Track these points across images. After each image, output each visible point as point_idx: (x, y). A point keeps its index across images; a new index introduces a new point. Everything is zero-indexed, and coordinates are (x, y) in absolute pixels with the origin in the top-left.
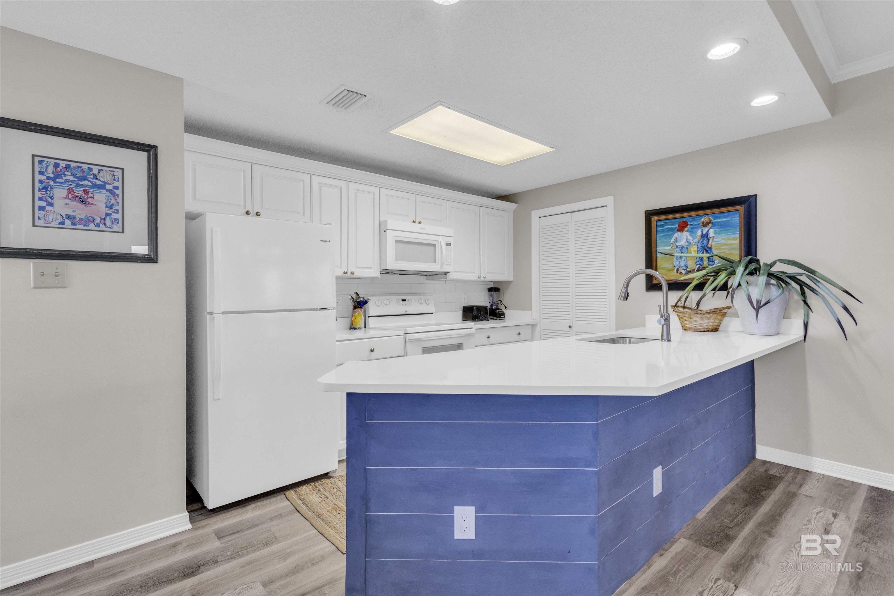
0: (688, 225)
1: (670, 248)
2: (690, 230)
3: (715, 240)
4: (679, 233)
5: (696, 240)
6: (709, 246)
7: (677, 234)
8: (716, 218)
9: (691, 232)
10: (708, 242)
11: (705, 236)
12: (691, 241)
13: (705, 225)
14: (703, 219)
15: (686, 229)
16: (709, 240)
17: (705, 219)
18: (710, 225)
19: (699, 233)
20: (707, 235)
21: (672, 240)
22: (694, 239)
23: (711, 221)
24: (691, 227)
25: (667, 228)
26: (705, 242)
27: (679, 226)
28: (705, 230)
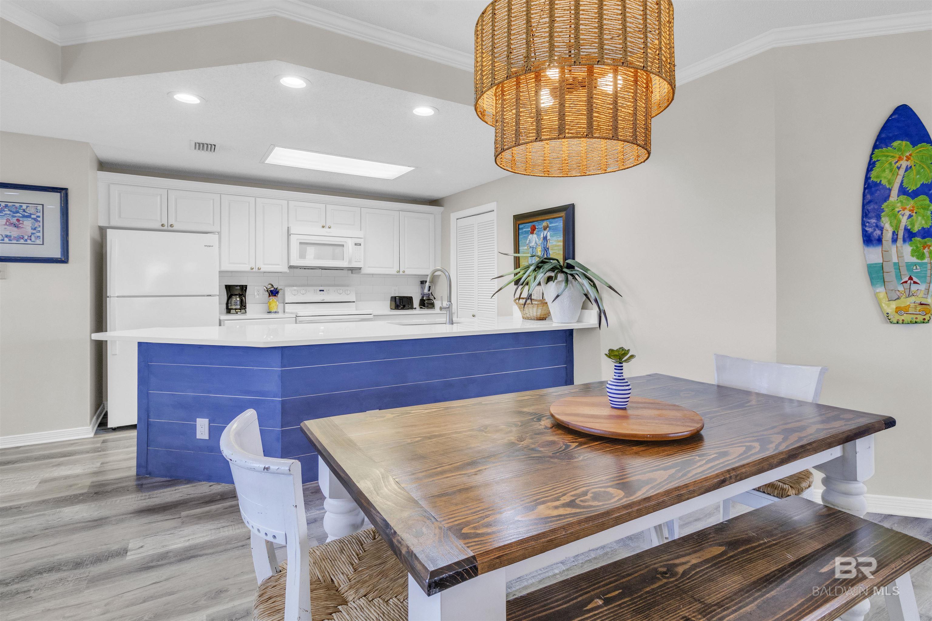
0: (536, 229)
1: (526, 248)
2: (537, 233)
3: (551, 242)
4: (531, 235)
5: (540, 242)
6: (547, 247)
7: (531, 236)
8: (551, 223)
9: (538, 235)
10: (547, 244)
11: (545, 238)
12: (538, 243)
13: (545, 229)
14: (544, 224)
15: (535, 232)
16: (547, 241)
17: (545, 224)
18: (548, 229)
19: (542, 236)
20: (546, 237)
21: (528, 241)
22: (539, 240)
23: (548, 225)
24: (538, 230)
25: (525, 231)
26: (545, 243)
27: (531, 229)
28: (546, 232)
